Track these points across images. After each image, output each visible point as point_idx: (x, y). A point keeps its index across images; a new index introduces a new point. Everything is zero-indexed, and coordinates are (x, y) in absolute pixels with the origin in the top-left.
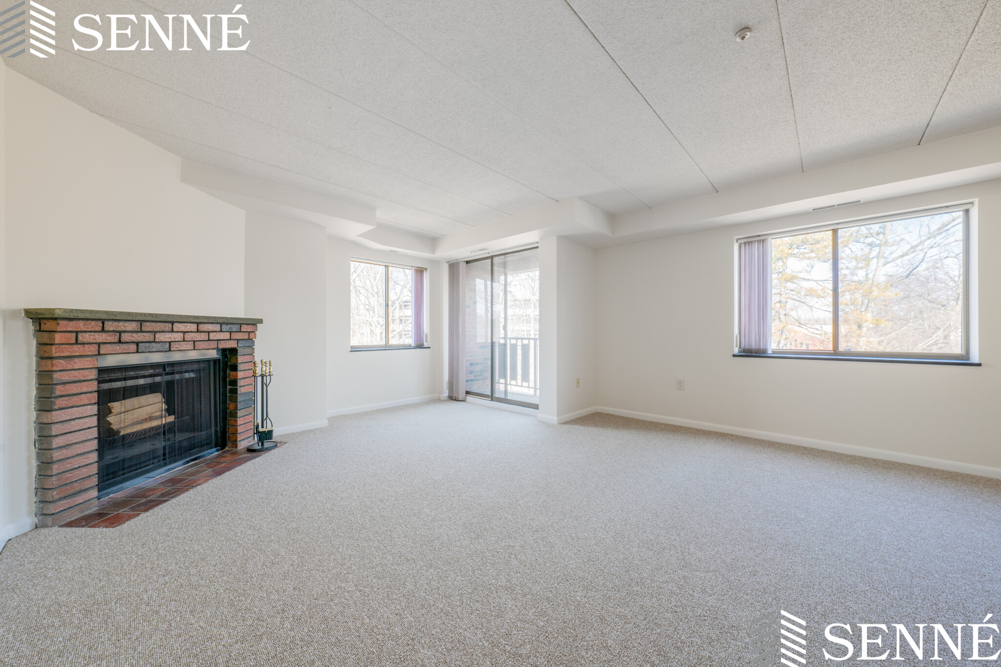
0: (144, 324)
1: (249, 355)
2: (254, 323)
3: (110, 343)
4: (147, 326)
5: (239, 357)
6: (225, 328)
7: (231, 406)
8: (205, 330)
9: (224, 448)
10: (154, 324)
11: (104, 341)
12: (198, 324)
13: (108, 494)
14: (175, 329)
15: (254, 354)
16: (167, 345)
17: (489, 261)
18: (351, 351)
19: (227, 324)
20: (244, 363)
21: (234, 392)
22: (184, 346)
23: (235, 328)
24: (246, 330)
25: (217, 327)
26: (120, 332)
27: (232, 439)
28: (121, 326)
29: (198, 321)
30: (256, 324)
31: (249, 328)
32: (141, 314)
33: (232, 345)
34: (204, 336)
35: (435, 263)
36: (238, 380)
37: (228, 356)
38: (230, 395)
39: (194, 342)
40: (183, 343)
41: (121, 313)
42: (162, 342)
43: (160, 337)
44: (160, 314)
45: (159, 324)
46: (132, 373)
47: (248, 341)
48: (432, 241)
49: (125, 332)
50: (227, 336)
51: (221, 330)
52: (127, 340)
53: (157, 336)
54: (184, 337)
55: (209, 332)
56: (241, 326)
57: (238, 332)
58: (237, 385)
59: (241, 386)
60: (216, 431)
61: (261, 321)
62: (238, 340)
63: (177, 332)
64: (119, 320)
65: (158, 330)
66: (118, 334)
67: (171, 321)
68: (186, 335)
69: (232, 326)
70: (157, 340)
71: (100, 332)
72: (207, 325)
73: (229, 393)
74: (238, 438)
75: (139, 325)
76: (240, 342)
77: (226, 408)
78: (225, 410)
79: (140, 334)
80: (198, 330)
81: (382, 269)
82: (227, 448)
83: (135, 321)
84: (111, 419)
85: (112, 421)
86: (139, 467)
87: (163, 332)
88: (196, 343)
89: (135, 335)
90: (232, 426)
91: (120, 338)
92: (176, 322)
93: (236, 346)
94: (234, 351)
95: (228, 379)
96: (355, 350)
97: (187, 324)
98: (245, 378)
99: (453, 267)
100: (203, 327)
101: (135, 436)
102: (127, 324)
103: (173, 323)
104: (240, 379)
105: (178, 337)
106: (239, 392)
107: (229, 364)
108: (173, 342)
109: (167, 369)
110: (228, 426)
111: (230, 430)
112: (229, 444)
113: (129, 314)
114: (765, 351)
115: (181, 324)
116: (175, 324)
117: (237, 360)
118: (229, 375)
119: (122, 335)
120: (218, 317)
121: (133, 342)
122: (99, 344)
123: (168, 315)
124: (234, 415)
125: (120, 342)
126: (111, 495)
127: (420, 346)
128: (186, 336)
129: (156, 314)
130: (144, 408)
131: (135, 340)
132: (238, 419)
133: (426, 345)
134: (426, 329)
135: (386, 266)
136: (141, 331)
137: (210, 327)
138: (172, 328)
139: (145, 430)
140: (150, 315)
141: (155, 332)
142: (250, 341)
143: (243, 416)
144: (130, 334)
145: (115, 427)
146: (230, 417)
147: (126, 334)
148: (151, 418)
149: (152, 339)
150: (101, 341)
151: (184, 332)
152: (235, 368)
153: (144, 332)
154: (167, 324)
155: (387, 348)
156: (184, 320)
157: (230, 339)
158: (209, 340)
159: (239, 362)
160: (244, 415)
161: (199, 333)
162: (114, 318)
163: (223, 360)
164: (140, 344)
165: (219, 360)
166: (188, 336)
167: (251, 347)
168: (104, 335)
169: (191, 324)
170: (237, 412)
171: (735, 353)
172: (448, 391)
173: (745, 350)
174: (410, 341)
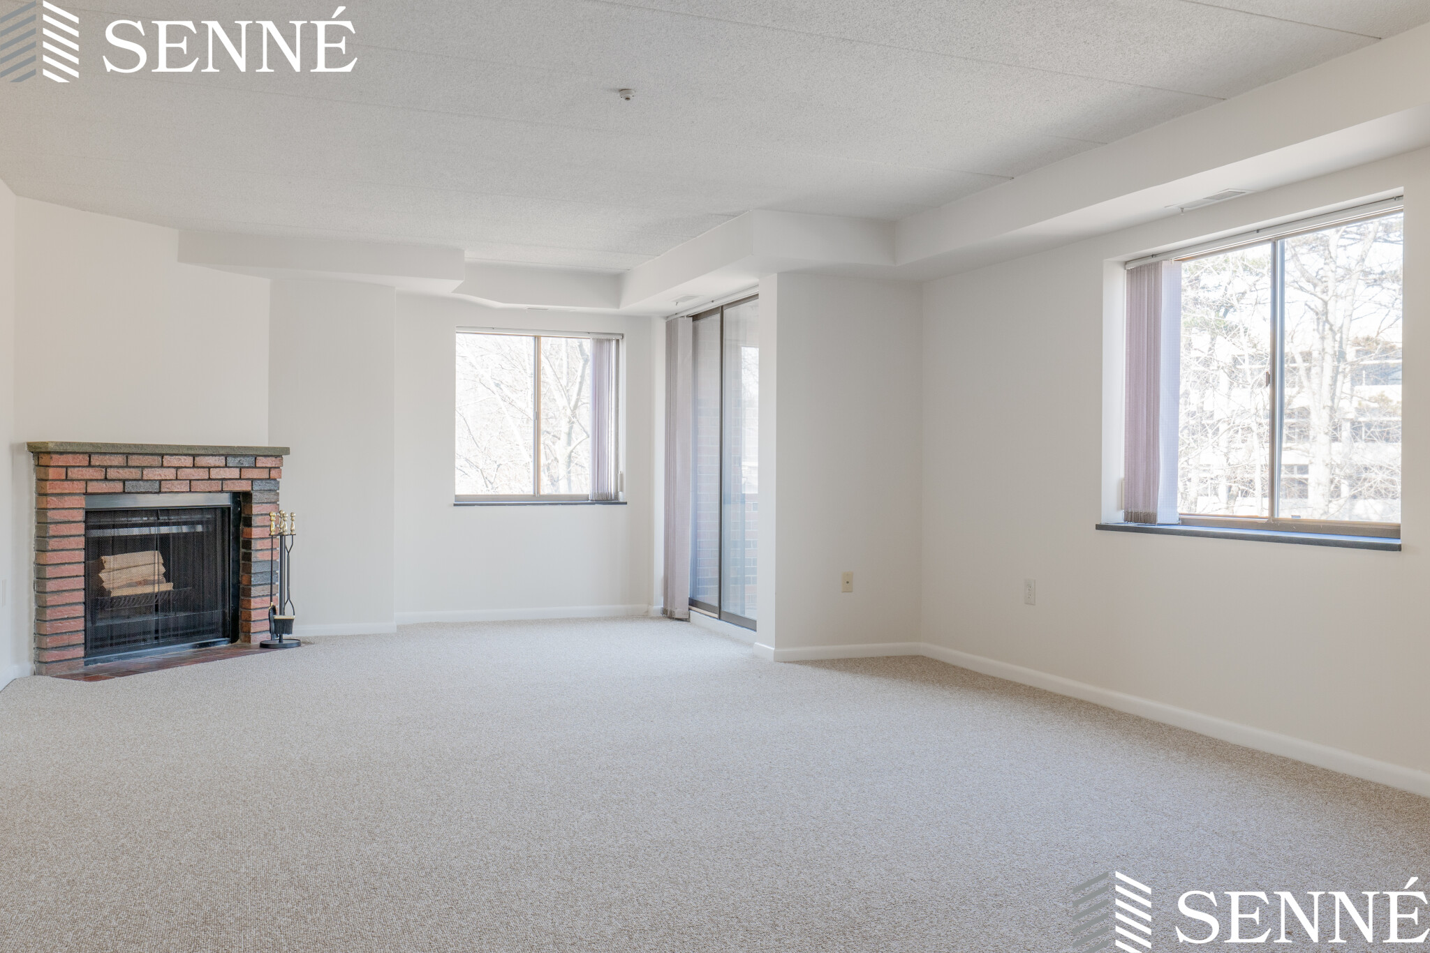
0: (130, 457)
1: (270, 503)
2: (278, 454)
3: (97, 480)
4: (134, 461)
5: (254, 506)
6: (231, 461)
7: (244, 580)
8: (204, 465)
9: (235, 641)
10: (141, 457)
11: (91, 477)
12: (194, 456)
13: (95, 662)
14: (165, 464)
15: (278, 503)
16: (157, 484)
17: (718, 316)
18: (455, 505)
19: (235, 456)
20: (262, 515)
21: (248, 557)
22: (177, 486)
23: (246, 462)
24: (264, 465)
25: (220, 461)
26: (106, 467)
27: (245, 629)
28: (107, 460)
29: (194, 453)
30: (280, 456)
31: (269, 462)
32: (125, 445)
33: (243, 486)
34: (203, 474)
35: (641, 321)
36: (253, 541)
37: (242, 503)
38: (243, 562)
39: (190, 480)
40: (176, 482)
41: (106, 445)
42: (150, 480)
43: (149, 474)
44: (146, 445)
45: (147, 457)
46: (123, 520)
47: (268, 481)
49: (111, 467)
50: (235, 473)
51: (226, 465)
52: (113, 477)
53: (145, 473)
54: (177, 474)
55: (209, 468)
56: (256, 459)
57: (252, 467)
58: (250, 549)
59: (257, 550)
60: (224, 613)
61: (286, 451)
62: (253, 480)
63: (169, 467)
64: (105, 454)
65: (145, 465)
66: (104, 470)
67: (160, 453)
68: (180, 471)
69: (242, 459)
70: (145, 478)
71: (87, 467)
72: (207, 458)
73: (243, 560)
74: (252, 628)
75: (125, 458)
76: (256, 483)
77: (239, 582)
78: (237, 586)
79: (126, 470)
80: (194, 464)
81: (526, 344)
82: (239, 642)
83: (121, 453)
84: (103, 575)
85: (104, 579)
86: (127, 639)
87: (151, 467)
88: (193, 483)
89: (121, 471)
90: (245, 609)
91: (106, 474)
92: (167, 454)
93: (250, 489)
94: (247, 496)
95: (241, 539)
96: (461, 502)
97: (180, 457)
98: (263, 538)
99: (671, 324)
100: (202, 461)
101: (127, 601)
102: (112, 457)
103: (162, 456)
104: (256, 539)
105: (170, 474)
106: (253, 559)
107: (243, 515)
108: (163, 480)
109: (161, 518)
110: (240, 609)
111: (243, 616)
112: (242, 636)
113: (113, 445)
114: (1153, 521)
115: (173, 457)
116: (165, 457)
117: (251, 511)
118: (242, 531)
119: (108, 470)
120: (220, 447)
121: (119, 480)
122: (87, 481)
123: (155, 445)
124: (248, 593)
125: (106, 479)
126: (99, 664)
127: (606, 500)
128: (179, 473)
129: (142, 445)
130: (139, 568)
131: (121, 478)
132: (252, 600)
134: (617, 463)
135: (535, 337)
136: (127, 466)
137: (211, 461)
138: (162, 461)
139: (138, 596)
140: (135, 446)
141: (143, 468)
142: (273, 482)
143: (259, 596)
144: (116, 470)
145: (105, 585)
146: (242, 595)
147: (112, 469)
148: (145, 582)
149: (139, 477)
150: (88, 478)
151: (177, 468)
152: (248, 522)
153: (130, 467)
154: (156, 457)
155: (537, 500)
156: (174, 452)
157: (240, 478)
158: (209, 479)
159: (253, 513)
160: (261, 594)
161: (195, 469)
162: (99, 450)
163: (234, 508)
164: (126, 483)
165: (229, 508)
166: (183, 474)
167: (274, 491)
168: (91, 470)
169: (185, 457)
170: (250, 589)
171: (1103, 521)
172: (662, 600)
173: (1129, 517)
174: (583, 486)
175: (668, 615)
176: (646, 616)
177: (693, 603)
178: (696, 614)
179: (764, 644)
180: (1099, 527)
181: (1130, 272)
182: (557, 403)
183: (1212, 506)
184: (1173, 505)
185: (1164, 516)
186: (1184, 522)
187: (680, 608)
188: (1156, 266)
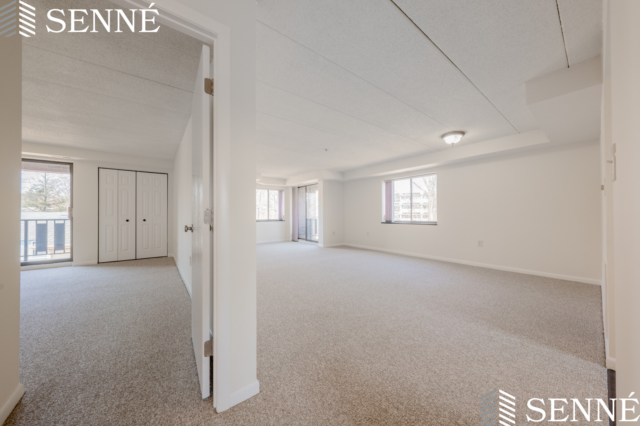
17: (305, 187)
35: (287, 188)
48: (284, 180)
81: (266, 191)
96: (257, 221)
99: (293, 189)
114: (391, 221)
127: (281, 220)
133: (283, 219)
134: (283, 214)
135: (268, 190)
155: (269, 220)
171: (382, 222)
172: (292, 238)
173: (386, 221)
174: (277, 218)
175: (293, 241)
176: (288, 241)
177: (299, 238)
178: (299, 240)
179: (321, 245)
180: (382, 223)
181: (386, 182)
182: (272, 202)
183: (402, 219)
184: (394, 219)
185: (393, 221)
186: (395, 222)
187: (296, 239)
188: (391, 182)
